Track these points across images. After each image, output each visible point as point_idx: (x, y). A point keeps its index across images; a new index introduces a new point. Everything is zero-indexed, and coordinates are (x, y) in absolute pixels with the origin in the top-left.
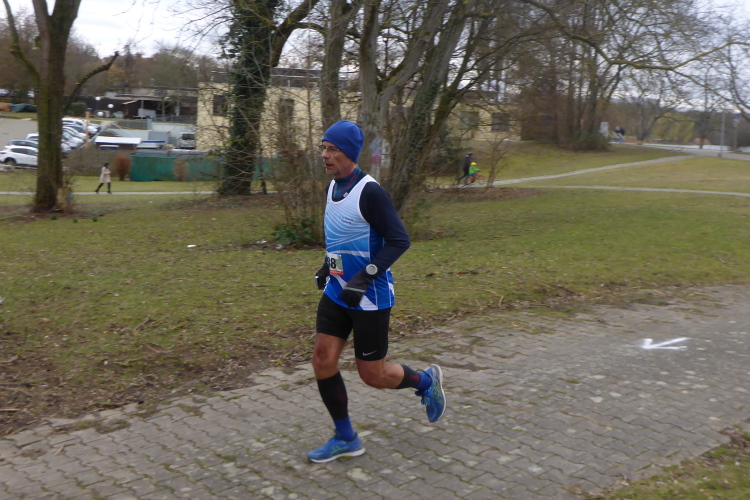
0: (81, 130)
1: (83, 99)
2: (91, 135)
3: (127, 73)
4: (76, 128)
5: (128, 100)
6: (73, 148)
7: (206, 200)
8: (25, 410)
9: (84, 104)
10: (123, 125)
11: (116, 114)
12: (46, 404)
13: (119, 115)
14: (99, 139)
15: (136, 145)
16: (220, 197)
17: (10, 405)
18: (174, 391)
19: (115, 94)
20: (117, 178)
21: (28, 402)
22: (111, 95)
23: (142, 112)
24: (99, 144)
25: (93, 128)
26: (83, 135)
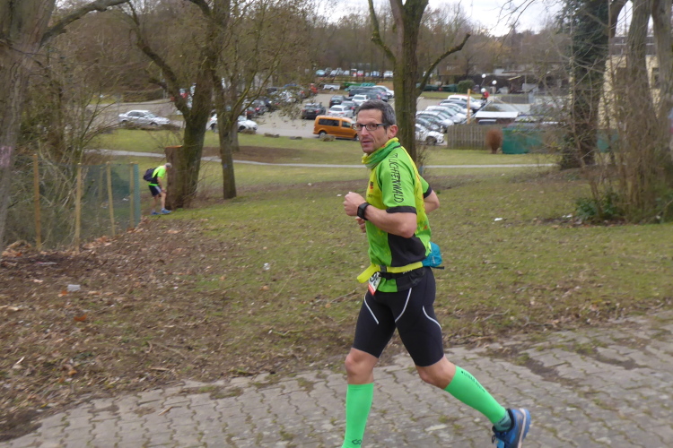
0: (465, 106)
1: (471, 77)
2: (475, 111)
3: (513, 50)
4: (461, 105)
5: (512, 75)
6: (455, 123)
7: (548, 173)
8: (173, 371)
9: (471, 81)
10: (505, 100)
11: (502, 90)
12: (193, 366)
13: (504, 90)
14: (479, 114)
15: (514, 119)
16: (561, 170)
17: (162, 365)
18: (311, 365)
19: (503, 70)
20: (490, 151)
21: (179, 363)
22: (498, 72)
23: (525, 87)
24: (478, 119)
25: (477, 104)
26: (466, 110)
